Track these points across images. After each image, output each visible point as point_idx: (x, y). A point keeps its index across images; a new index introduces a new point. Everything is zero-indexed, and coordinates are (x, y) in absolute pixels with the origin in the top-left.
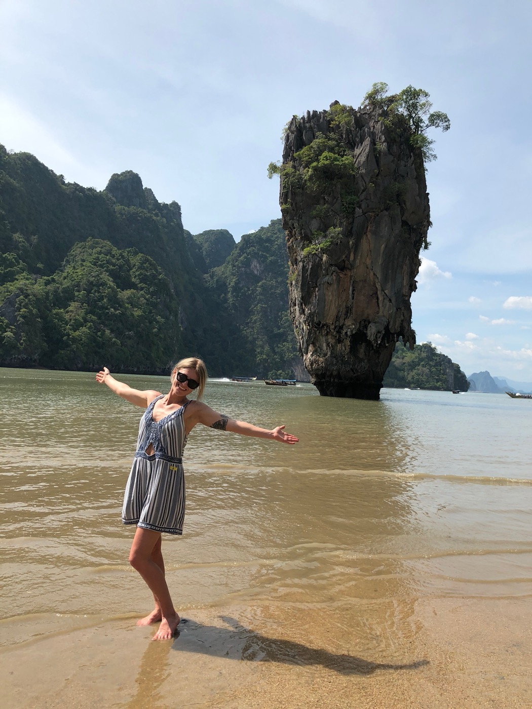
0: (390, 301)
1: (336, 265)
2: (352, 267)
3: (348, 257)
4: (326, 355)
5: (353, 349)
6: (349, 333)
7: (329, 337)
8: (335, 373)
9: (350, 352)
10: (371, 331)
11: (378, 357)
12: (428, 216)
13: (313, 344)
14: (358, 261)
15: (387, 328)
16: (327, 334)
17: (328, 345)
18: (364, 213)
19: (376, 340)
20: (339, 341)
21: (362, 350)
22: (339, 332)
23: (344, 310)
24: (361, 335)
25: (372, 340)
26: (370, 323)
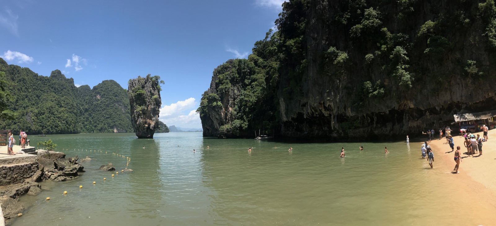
0: (154, 120)
1: (143, 113)
2: (146, 114)
3: (145, 112)
4: (141, 132)
5: (147, 131)
7: (142, 128)
11: (152, 132)
12: (161, 102)
13: (138, 130)
15: (154, 126)
17: (141, 130)
18: (148, 102)
20: (144, 129)
21: (149, 130)
22: (144, 127)
23: (145, 123)
24: (149, 127)
25: (151, 129)
26: (150, 125)
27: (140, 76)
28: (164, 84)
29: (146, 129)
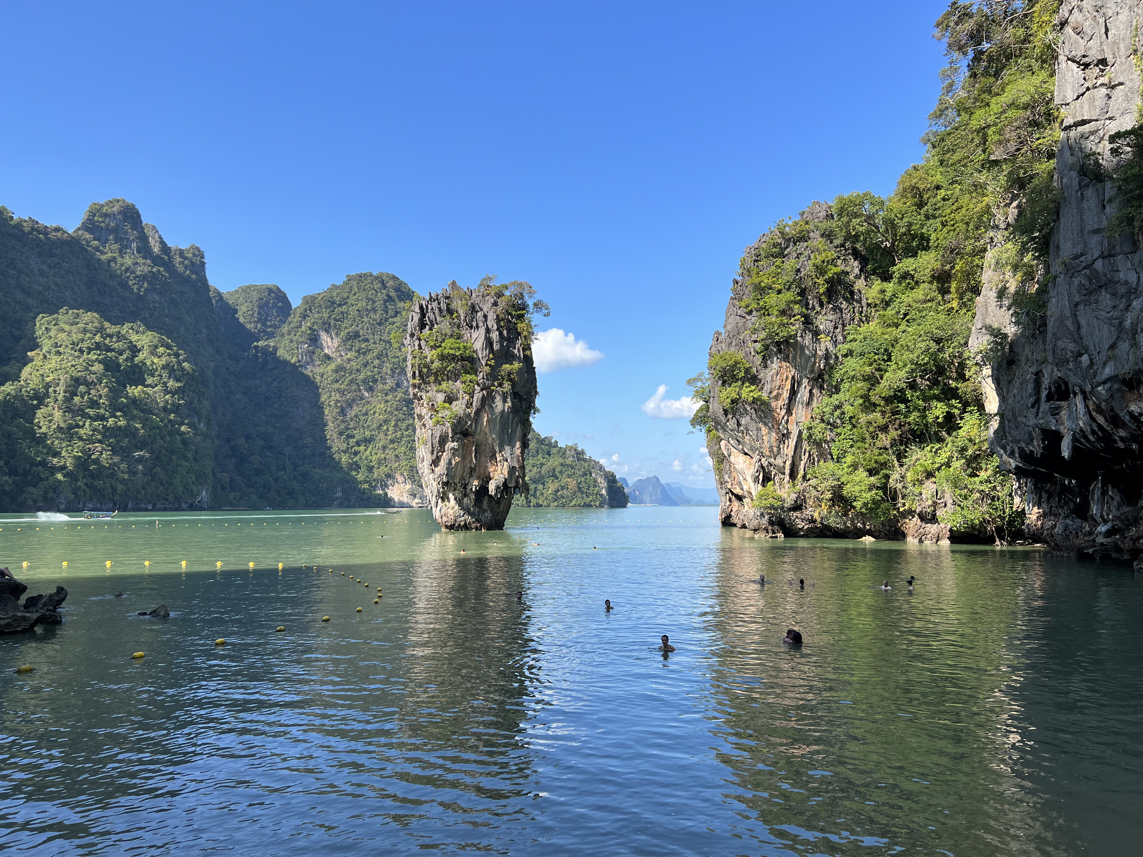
0: (507, 460)
1: (460, 433)
2: (474, 434)
3: (470, 426)
5: (478, 502)
6: (474, 489)
7: (457, 492)
8: (462, 523)
9: (475, 504)
10: (492, 487)
11: (499, 507)
12: (535, 387)
14: (478, 429)
15: (505, 484)
16: (455, 490)
17: (455, 499)
18: (482, 390)
19: (496, 494)
20: (465, 495)
21: (485, 503)
22: (465, 488)
23: (467, 470)
24: (483, 490)
25: (493, 494)
26: (491, 479)
27: (454, 283)
28: (548, 314)
29: (473, 497)
